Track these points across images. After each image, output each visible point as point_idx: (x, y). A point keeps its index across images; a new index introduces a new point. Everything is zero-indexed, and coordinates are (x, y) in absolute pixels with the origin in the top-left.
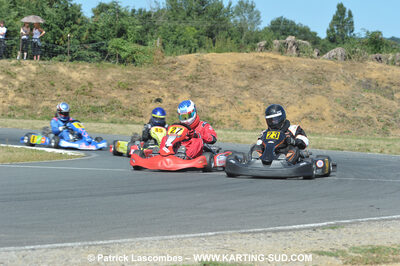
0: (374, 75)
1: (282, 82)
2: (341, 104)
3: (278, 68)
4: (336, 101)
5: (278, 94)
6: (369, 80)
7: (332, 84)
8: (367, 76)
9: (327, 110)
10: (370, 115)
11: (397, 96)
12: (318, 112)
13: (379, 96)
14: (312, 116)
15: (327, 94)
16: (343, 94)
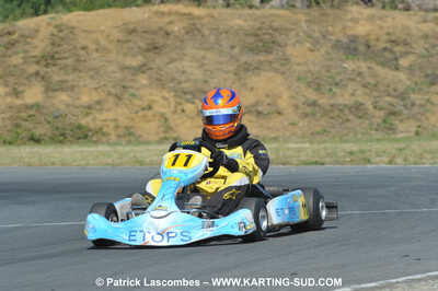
0: (362, 29)
1: (202, 53)
2: (309, 85)
3: (193, 29)
4: (299, 79)
5: (198, 74)
6: (354, 39)
7: (290, 51)
8: (350, 33)
9: (286, 96)
10: (360, 99)
11: (404, 62)
12: (269, 100)
13: (373, 65)
14: (260, 109)
15: (283, 69)
16: (311, 67)
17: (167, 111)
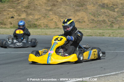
0: (106, 2)
2: (92, 15)
3: (64, 1)
4: (90, 14)
5: (64, 12)
6: (104, 4)
7: (88, 6)
8: (103, 2)
9: (86, 17)
10: (105, 19)
11: (116, 10)
12: (82, 19)
13: (108, 11)
14: (80, 21)
15: (86, 11)
16: (93, 11)
17: (56, 21)
